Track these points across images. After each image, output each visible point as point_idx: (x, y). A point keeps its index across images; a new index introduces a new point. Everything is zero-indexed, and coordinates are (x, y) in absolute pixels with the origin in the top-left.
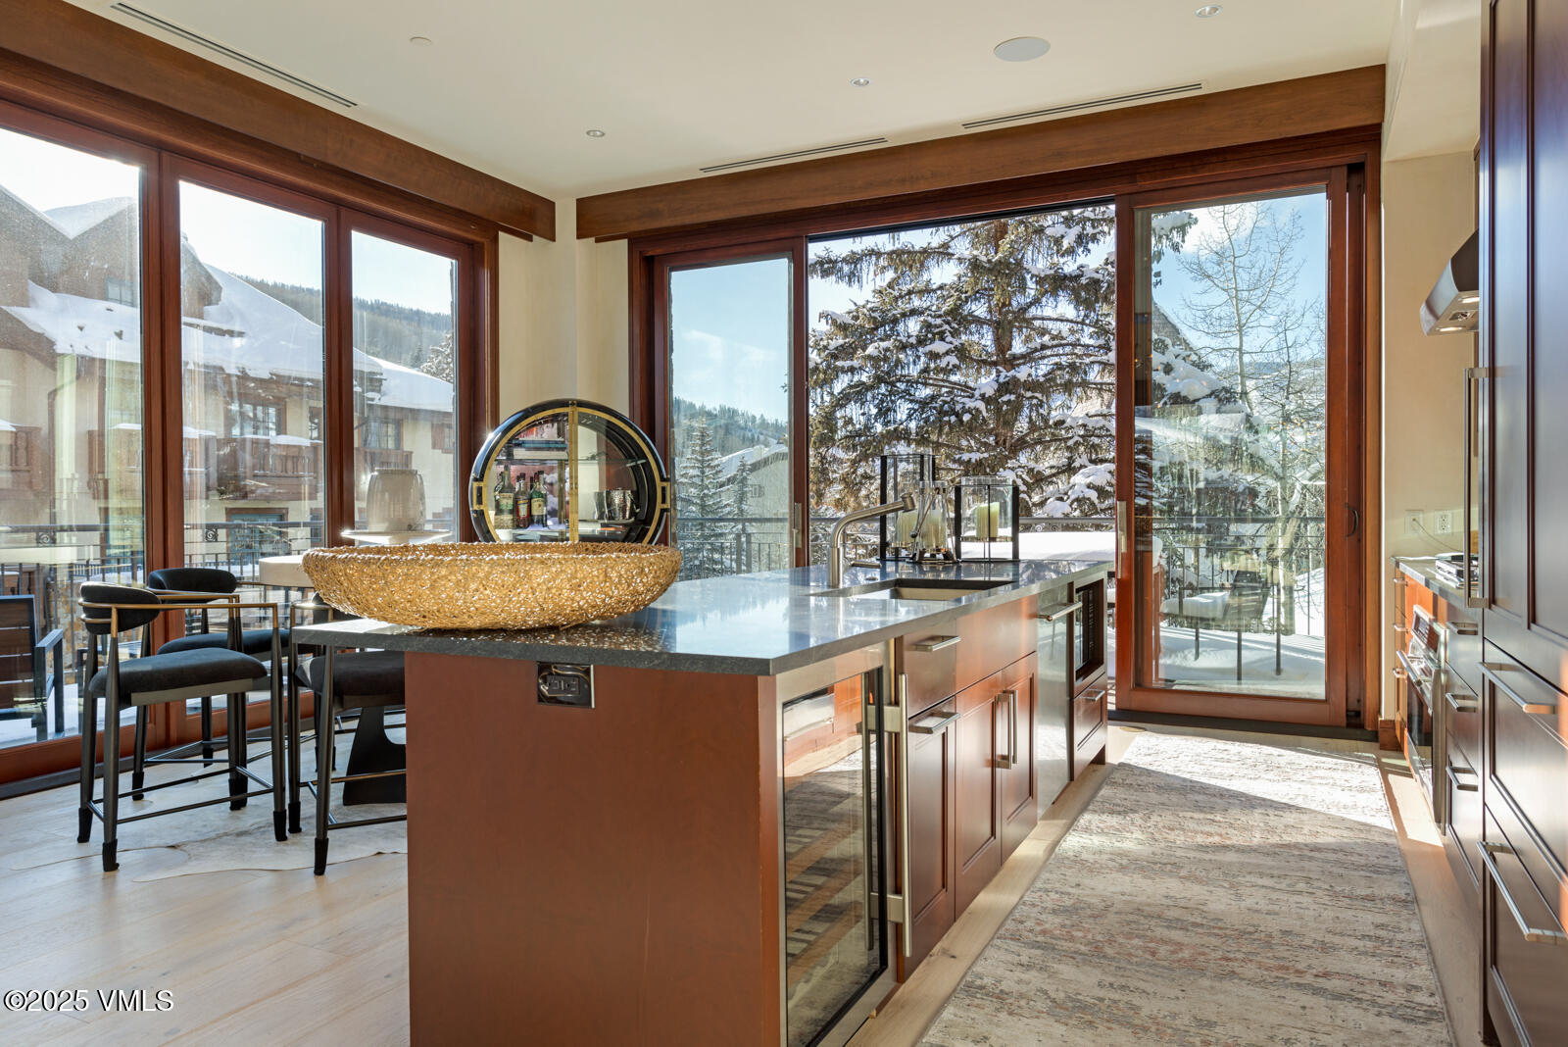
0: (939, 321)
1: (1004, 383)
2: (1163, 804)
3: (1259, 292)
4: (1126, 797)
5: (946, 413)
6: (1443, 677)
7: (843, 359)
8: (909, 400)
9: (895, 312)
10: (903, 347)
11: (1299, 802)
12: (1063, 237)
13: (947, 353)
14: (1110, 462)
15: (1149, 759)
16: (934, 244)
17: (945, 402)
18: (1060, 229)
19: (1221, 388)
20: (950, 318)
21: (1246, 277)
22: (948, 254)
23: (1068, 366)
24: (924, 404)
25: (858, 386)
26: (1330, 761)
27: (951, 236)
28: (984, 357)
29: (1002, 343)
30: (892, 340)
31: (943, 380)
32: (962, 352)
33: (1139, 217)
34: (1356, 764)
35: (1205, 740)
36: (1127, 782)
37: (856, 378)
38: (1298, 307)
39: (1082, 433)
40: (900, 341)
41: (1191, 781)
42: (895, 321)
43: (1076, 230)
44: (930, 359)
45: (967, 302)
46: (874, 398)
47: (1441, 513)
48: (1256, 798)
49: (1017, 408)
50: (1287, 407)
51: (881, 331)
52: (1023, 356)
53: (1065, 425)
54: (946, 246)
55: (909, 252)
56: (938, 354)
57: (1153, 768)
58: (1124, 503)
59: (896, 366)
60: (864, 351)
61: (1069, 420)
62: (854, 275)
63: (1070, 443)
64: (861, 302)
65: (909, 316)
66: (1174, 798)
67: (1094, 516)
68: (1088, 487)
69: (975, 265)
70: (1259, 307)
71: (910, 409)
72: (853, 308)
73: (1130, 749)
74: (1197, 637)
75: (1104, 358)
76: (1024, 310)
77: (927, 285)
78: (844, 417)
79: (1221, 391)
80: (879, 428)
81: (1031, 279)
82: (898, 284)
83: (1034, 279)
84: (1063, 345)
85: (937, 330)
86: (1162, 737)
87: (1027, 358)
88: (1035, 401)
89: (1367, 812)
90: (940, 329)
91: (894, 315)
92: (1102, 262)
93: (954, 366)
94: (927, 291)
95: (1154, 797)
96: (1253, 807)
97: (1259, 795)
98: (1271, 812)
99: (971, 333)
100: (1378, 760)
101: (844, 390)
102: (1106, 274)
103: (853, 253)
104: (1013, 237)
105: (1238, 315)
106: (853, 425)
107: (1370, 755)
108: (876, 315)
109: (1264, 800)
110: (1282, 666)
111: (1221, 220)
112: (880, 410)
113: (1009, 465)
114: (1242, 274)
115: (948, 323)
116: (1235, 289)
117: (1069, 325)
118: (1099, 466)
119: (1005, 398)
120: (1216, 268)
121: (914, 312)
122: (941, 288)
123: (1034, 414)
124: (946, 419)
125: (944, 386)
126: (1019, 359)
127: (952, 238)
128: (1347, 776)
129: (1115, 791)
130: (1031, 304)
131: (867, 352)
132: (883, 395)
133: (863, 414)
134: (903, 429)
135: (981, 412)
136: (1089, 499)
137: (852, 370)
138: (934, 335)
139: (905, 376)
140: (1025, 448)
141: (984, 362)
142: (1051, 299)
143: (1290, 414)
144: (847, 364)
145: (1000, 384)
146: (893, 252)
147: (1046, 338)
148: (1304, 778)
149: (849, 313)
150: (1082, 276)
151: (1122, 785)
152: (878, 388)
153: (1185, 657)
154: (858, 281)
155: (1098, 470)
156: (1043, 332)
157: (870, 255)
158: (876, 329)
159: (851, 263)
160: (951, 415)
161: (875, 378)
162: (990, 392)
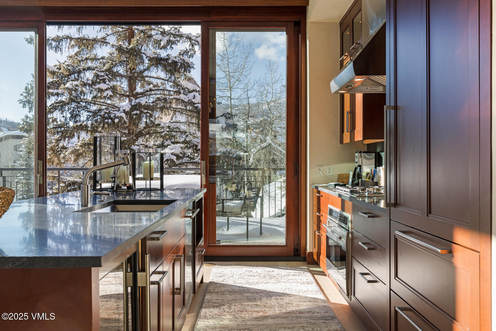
0: (102, 74)
1: (134, 105)
2: (234, 300)
3: (237, 74)
4: (217, 298)
5: (106, 118)
6: (350, 235)
7: (52, 89)
8: (87, 111)
9: (80, 68)
10: (85, 85)
11: (287, 292)
12: (161, 40)
13: (107, 89)
14: (181, 143)
15: (221, 279)
16: (99, 37)
17: (106, 113)
18: (159, 37)
19: (227, 113)
20: (108, 73)
21: (232, 67)
22: (106, 43)
23: (163, 99)
24: (95, 113)
25: (61, 103)
26: (292, 272)
27: (107, 34)
28: (123, 93)
29: (132, 87)
30: (79, 81)
31: (103, 103)
32: (113, 89)
33: (211, 32)
34: (302, 272)
35: (241, 267)
36: (216, 291)
37: (59, 99)
38: (252, 81)
39: (168, 130)
40: (83, 82)
41: (242, 287)
42: (79, 72)
43: (167, 38)
44: (98, 92)
45: (115, 66)
46: (68, 109)
47: (329, 167)
48: (270, 292)
49: (139, 118)
50: (248, 123)
51: (73, 76)
52: (141, 94)
53: (160, 126)
54: (104, 38)
55: (87, 40)
56: (102, 89)
57: (225, 283)
58: (204, 162)
59: (81, 94)
60: (65, 85)
61: (162, 124)
62: (58, 47)
63: (163, 134)
64: (62, 61)
65: (87, 70)
66: (238, 296)
67: (174, 168)
68: (172, 154)
69: (120, 49)
70: (238, 80)
71: (88, 115)
72: (58, 64)
73: (212, 275)
74: (228, 221)
75: (178, 97)
76: (142, 72)
77: (95, 56)
78: (52, 118)
79: (227, 114)
80: (71, 124)
81: (146, 58)
82: (80, 54)
83: (148, 58)
84: (158, 90)
85: (102, 78)
86: (224, 267)
87: (143, 94)
88: (148, 114)
89: (313, 293)
90: (103, 78)
91: (79, 69)
92: (178, 54)
93: (111, 96)
94: (95, 59)
95: (229, 297)
96: (271, 296)
97: (271, 290)
98: (278, 298)
99: (117, 81)
100: (309, 269)
101: (53, 104)
102: (180, 59)
103: (58, 36)
104: (138, 38)
105: (230, 82)
106: (57, 122)
107: (305, 267)
108: (70, 68)
109: (274, 292)
110: (262, 232)
111: (223, 42)
112: (72, 115)
113: (137, 144)
114: (231, 66)
115: (107, 75)
116: (229, 71)
117: (161, 81)
118: (176, 145)
119: (135, 112)
120: (221, 62)
121: (89, 69)
122: (103, 58)
123: (148, 120)
124: (106, 121)
125: (104, 105)
126: (139, 94)
127: (108, 35)
128: (300, 277)
129: (212, 296)
130: (145, 70)
131: (66, 86)
132: (74, 107)
133: (63, 117)
134: (84, 125)
135: (123, 118)
136: (172, 160)
137: (58, 94)
138: (100, 80)
139: (85, 99)
140: (142, 136)
141: (123, 95)
142: (155, 68)
143: (249, 125)
144: (55, 91)
145: (132, 106)
146: (79, 38)
147: (151, 86)
148: (285, 281)
149: (55, 66)
150: (169, 59)
151: (214, 293)
152: (71, 104)
153: (223, 230)
154: (61, 50)
155: (176, 147)
156: (149, 84)
157: (67, 39)
158: (70, 75)
159: (57, 42)
160: (108, 119)
161: (69, 99)
162: (127, 109)
